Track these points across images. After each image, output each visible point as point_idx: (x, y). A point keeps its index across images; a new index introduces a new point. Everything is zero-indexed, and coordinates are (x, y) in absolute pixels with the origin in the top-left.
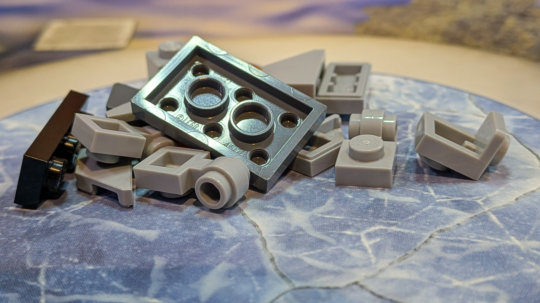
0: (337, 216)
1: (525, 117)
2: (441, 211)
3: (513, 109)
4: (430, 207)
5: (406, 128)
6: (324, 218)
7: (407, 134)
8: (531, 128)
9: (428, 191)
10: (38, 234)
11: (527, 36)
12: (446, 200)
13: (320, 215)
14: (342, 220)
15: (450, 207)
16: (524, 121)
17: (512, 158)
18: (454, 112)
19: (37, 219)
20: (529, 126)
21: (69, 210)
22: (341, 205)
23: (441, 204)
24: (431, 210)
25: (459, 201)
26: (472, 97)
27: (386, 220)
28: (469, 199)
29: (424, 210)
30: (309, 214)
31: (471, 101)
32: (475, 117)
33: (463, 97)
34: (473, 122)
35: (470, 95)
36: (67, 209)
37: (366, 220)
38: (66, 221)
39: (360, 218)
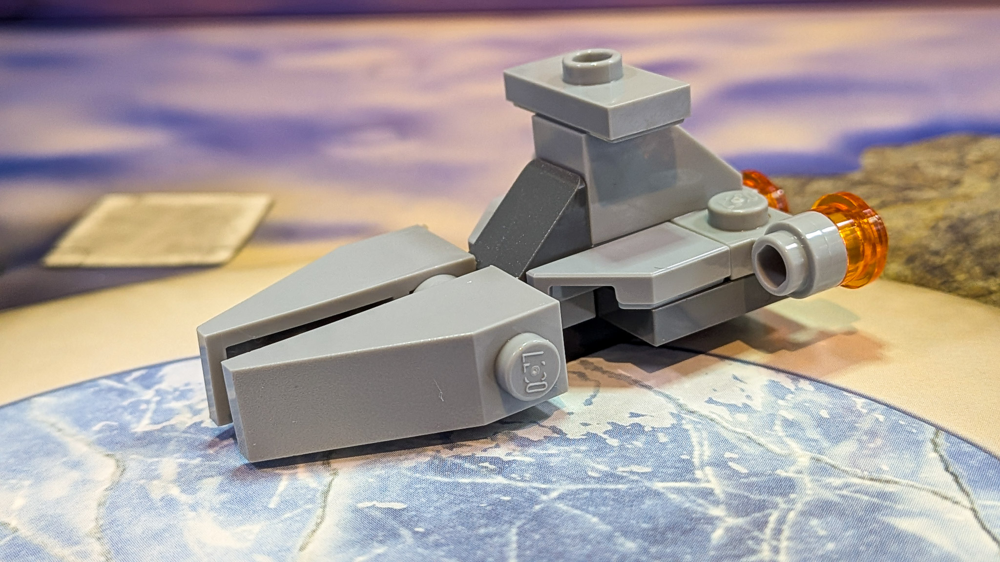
5: (761, 525)
7: (759, 541)
18: (888, 482)
26: (942, 438)
31: (936, 451)
32: (939, 499)
33: (920, 437)
34: (928, 516)
35: (936, 434)
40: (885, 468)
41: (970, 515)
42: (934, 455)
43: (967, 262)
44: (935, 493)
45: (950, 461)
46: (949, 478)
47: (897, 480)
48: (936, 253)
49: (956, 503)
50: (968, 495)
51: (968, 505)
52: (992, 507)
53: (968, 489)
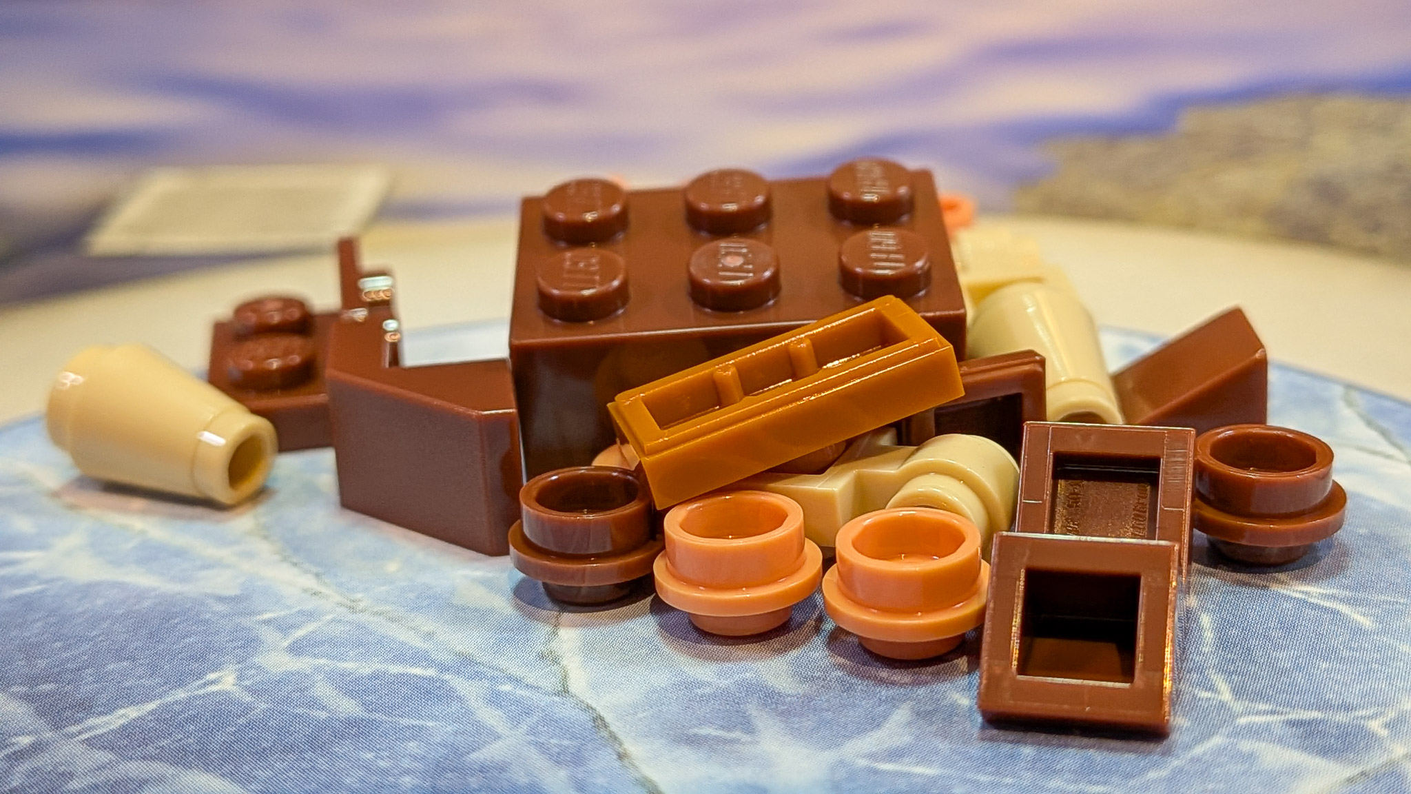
0: (917, 764)
2: (1250, 757)
4: (1217, 741)
6: (876, 772)
9: (1211, 688)
12: (1269, 718)
13: (863, 763)
14: (934, 779)
15: (1280, 740)
21: (80, 733)
22: (934, 728)
23: (1254, 732)
24: (1220, 751)
25: (1310, 723)
26: (1355, 395)
28: (1341, 717)
29: (1198, 750)
30: (830, 756)
31: (1350, 407)
33: (1328, 396)
34: (1357, 472)
35: (1347, 391)
36: (74, 729)
37: (1009, 780)
38: (62, 769)
39: (992, 774)
41: (1408, 468)
42: (1349, 412)
44: (1362, 449)
45: (1372, 416)
46: (1375, 433)
50: (1400, 448)
51: (1404, 458)
53: (1401, 443)
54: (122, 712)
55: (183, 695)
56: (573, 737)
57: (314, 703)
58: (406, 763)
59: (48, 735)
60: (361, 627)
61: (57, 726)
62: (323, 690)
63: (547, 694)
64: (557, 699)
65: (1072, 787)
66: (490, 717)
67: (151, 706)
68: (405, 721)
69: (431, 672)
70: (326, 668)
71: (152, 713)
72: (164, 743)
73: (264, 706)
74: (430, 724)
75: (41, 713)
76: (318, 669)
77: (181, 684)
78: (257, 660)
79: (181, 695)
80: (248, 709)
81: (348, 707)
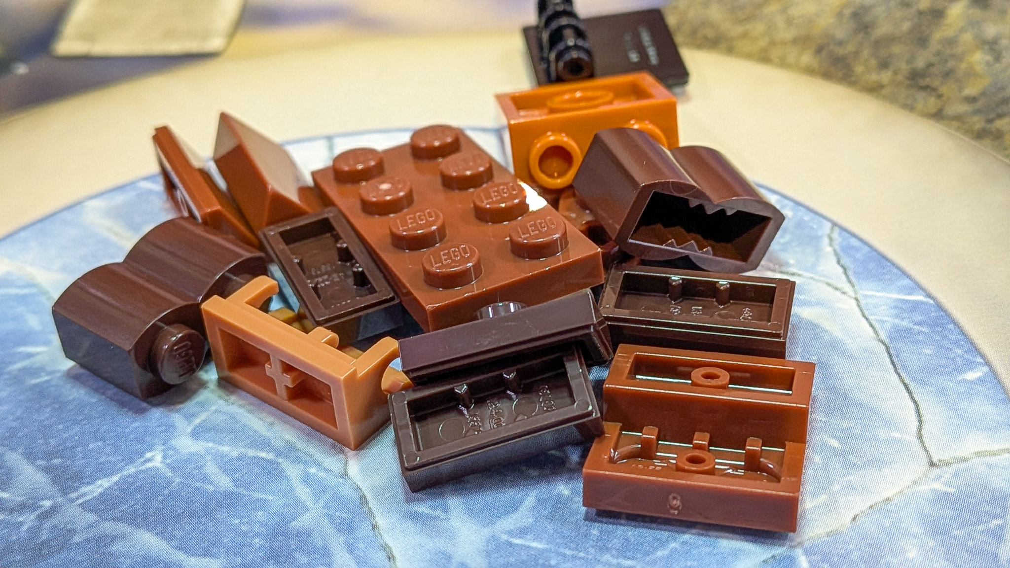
0: (534, 540)
1: (920, 297)
3: (904, 274)
6: (511, 545)
8: (925, 329)
10: (19, 558)
11: (979, 58)
13: (505, 537)
14: (541, 552)
16: (916, 305)
17: (872, 410)
19: (21, 519)
20: (919, 324)
21: (78, 499)
22: (546, 513)
26: (836, 233)
27: (617, 557)
30: (487, 532)
31: (831, 245)
32: (830, 289)
33: (820, 233)
34: (822, 305)
35: (832, 229)
36: (74, 495)
37: (582, 554)
38: (69, 526)
39: (573, 549)
40: (792, 262)
41: (854, 302)
42: (829, 249)
43: (866, 53)
44: (829, 284)
45: (841, 254)
46: (840, 270)
47: (800, 272)
48: (841, 43)
49: (844, 293)
50: (853, 286)
51: (853, 295)
52: (871, 296)
53: (854, 280)
54: (99, 482)
55: (133, 470)
56: (349, 511)
57: (206, 479)
58: (257, 528)
59: (60, 500)
60: (232, 417)
61: (65, 493)
62: (211, 469)
63: (335, 476)
64: (341, 480)
65: (615, 561)
66: (303, 493)
67: (115, 478)
68: (257, 495)
69: (271, 456)
70: (213, 451)
71: (116, 483)
72: (124, 507)
73: (178, 480)
74: (270, 498)
75: (55, 482)
76: (208, 451)
77: (131, 461)
78: (173, 442)
79: (132, 470)
80: (170, 482)
81: (224, 482)
